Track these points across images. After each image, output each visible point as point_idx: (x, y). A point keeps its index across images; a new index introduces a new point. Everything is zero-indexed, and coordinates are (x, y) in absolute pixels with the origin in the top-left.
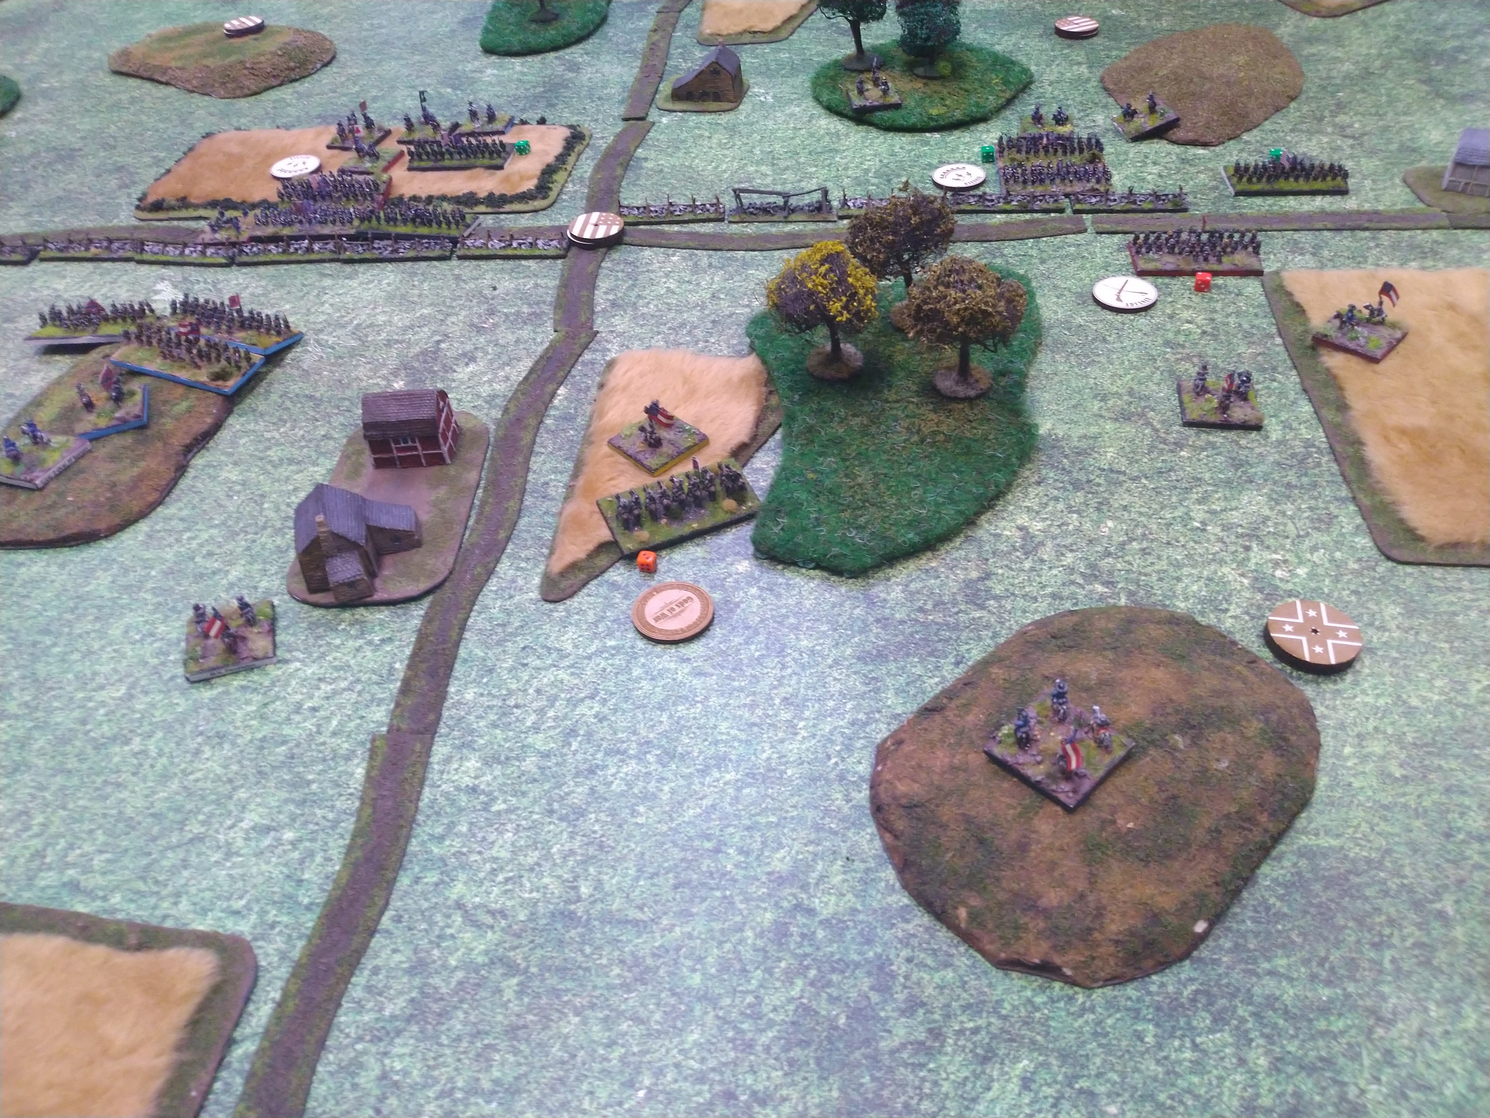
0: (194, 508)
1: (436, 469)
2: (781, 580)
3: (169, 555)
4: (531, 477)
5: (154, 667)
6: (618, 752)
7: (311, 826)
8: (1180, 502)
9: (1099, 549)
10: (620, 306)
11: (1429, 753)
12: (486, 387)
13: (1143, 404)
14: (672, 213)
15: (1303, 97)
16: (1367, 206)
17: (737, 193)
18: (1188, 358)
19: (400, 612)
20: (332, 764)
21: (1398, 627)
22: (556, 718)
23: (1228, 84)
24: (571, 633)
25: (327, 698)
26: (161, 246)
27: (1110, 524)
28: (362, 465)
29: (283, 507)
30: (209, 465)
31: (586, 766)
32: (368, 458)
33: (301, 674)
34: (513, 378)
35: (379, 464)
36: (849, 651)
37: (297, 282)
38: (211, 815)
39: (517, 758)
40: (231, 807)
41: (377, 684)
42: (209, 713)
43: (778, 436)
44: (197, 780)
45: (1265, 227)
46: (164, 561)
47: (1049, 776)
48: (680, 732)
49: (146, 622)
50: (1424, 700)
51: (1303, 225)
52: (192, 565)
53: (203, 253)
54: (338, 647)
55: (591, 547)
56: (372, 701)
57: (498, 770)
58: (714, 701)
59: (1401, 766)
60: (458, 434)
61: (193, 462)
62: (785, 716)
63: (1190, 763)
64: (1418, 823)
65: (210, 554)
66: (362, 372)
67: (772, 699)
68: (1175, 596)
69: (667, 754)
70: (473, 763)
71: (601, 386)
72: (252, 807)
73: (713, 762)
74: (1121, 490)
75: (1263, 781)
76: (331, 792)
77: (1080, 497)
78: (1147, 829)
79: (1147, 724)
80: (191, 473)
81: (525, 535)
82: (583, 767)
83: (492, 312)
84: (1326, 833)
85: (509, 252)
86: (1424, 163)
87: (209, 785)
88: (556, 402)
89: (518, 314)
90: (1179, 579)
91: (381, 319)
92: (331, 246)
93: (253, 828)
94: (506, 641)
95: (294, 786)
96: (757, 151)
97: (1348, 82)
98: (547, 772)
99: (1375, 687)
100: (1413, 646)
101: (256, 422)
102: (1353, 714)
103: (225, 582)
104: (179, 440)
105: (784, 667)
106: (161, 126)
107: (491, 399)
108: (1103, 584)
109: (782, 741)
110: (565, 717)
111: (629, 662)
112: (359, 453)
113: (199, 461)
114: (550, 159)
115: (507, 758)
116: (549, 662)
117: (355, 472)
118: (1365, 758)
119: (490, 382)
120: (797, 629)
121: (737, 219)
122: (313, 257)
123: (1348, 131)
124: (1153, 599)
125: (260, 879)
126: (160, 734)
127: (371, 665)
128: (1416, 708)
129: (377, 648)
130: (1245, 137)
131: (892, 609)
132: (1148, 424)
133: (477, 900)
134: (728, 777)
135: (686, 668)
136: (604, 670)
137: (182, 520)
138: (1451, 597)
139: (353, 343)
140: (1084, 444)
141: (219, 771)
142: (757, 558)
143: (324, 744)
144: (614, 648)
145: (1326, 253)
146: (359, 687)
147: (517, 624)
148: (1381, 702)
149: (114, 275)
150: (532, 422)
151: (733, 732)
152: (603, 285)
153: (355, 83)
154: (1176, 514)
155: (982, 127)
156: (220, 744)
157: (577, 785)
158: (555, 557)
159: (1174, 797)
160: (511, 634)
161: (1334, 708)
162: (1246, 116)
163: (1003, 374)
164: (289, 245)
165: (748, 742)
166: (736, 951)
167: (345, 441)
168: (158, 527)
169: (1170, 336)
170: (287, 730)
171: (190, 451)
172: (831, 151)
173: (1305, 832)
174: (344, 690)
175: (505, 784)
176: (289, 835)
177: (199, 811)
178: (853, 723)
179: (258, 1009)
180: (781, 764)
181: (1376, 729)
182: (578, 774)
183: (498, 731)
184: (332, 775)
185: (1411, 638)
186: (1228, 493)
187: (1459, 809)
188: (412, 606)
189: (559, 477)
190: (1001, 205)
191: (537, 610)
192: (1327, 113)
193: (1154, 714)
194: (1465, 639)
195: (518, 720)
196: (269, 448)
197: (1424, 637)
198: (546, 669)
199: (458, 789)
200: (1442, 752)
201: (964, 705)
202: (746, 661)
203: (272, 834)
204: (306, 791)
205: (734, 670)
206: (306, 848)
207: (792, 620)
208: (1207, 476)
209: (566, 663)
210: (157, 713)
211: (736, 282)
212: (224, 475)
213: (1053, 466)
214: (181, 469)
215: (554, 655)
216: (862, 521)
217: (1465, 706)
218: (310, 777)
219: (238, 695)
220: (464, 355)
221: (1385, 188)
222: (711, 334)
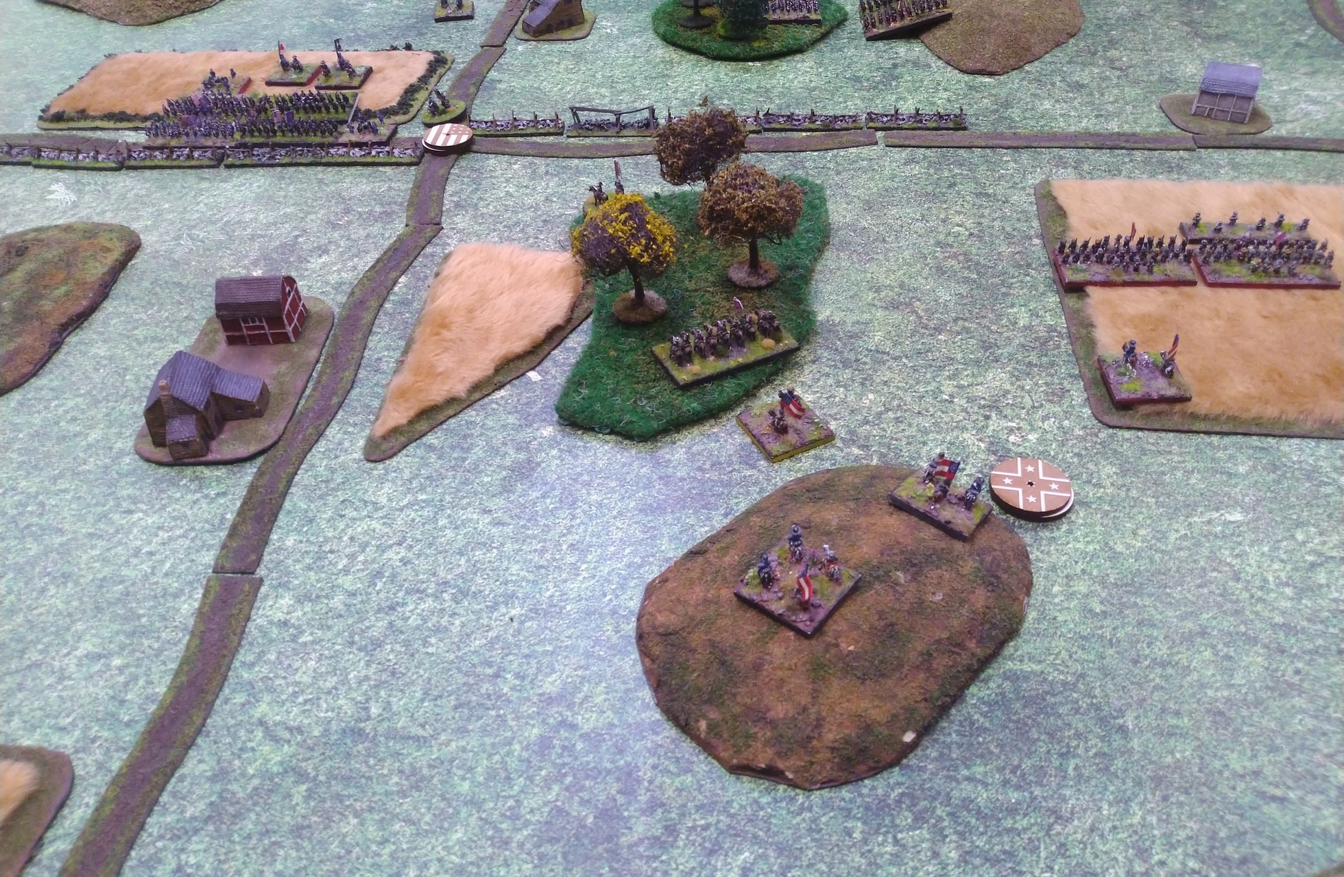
0: (64, 379)
1: (281, 346)
2: (579, 443)
3: (37, 420)
4: (367, 353)
5: (13, 517)
6: (418, 591)
7: (138, 654)
8: (934, 378)
9: (859, 417)
10: (463, 207)
11: (1127, 592)
12: (335, 275)
13: (911, 295)
14: (516, 127)
15: (1081, 34)
16: (1126, 128)
17: (574, 111)
18: (955, 256)
19: (236, 469)
20: (162, 601)
21: (1112, 484)
22: (365, 562)
23: (1014, 22)
24: (387, 488)
25: (164, 544)
26: (56, 153)
27: (871, 396)
28: (216, 342)
29: (143, 379)
30: (80, 343)
31: (388, 603)
32: (221, 336)
33: (143, 523)
34: (360, 267)
35: (231, 341)
36: (633, 504)
37: (178, 185)
38: (50, 644)
39: (327, 597)
40: (69, 637)
41: (208, 531)
42: (57, 557)
43: (590, 320)
44: (41, 614)
45: (1035, 144)
46: (31, 425)
47: (789, 608)
48: (475, 574)
49: (9, 478)
50: (1128, 546)
51: (1067, 144)
52: (56, 429)
53: (95, 158)
54: (178, 500)
55: (412, 413)
56: (203, 547)
57: (308, 607)
58: (509, 547)
59: (1102, 603)
60: (304, 317)
61: (68, 339)
62: (570, 559)
63: (908, 595)
64: (1111, 651)
65: (74, 419)
66: (225, 263)
67: (560, 545)
68: (920, 457)
69: (462, 593)
70: (286, 601)
71: (437, 275)
72: (88, 637)
73: (501, 599)
74: (883, 368)
75: (974, 612)
76: (158, 625)
77: (848, 373)
78: (866, 652)
79: (875, 562)
80: (65, 349)
81: (355, 404)
82: (384, 605)
83: (347, 211)
84: (1030, 660)
85: (369, 159)
86: (1179, 92)
87: (51, 618)
88: (396, 289)
89: (370, 213)
90: (925, 443)
91: (248, 216)
92: (209, 154)
93: (86, 656)
94: (328, 495)
95: (126, 619)
96: (599, 76)
97: (1121, 22)
98: (353, 609)
99: (1087, 535)
100: (1124, 500)
101: (128, 305)
102: (1064, 558)
103: (84, 443)
104: (54, 321)
105: (574, 517)
106: (70, 47)
107: (338, 286)
108: (859, 447)
109: (565, 581)
110: (374, 561)
111: (436, 513)
112: (215, 331)
113: (72, 339)
114: (413, 80)
115: (318, 597)
116: (365, 513)
117: (211, 347)
118: (1070, 596)
119: (339, 271)
120: (589, 485)
121: (575, 133)
122: (193, 163)
123: (1117, 64)
124: (901, 460)
125: (88, 700)
126: (11, 575)
127: (206, 515)
128: (1121, 553)
129: (212, 500)
130: (1027, 68)
131: (675, 468)
132: (914, 312)
133: (278, 718)
134: (513, 612)
135: (487, 519)
136: (413, 520)
137: (52, 389)
138: (1161, 459)
139: (222, 238)
140: (856, 329)
141: (61, 606)
142: (561, 425)
143: (157, 583)
144: (424, 501)
145: (1086, 167)
146: (193, 534)
147: (339, 480)
148: (1091, 548)
149: (13, 176)
150: (374, 304)
151: (522, 574)
152: (450, 189)
153: (249, 14)
154: (929, 388)
155: (798, 57)
156: (65, 583)
157: (377, 620)
158: (379, 422)
159: (892, 625)
160: (333, 489)
161: (1048, 553)
162: (1029, 49)
163: (790, 268)
164: (172, 152)
165: (535, 582)
166: (503, 762)
167: (204, 322)
168: (29, 396)
169: (941, 237)
170: (125, 572)
171: (65, 330)
172: (664, 76)
173: (1011, 658)
174: (180, 537)
175: (313, 619)
176: (117, 662)
177: (38, 641)
178: (629, 566)
179: (72, 813)
180: (561, 601)
181: (1083, 571)
182: (380, 610)
183: (312, 573)
184: (161, 610)
185: (1123, 494)
186: (976, 371)
187: (1147, 640)
188: (248, 465)
189: (392, 353)
190: (807, 125)
191: (359, 468)
192: (1100, 48)
193: (882, 554)
194: (1169, 495)
195: (330, 563)
196: (137, 328)
197: (1134, 493)
198: (361, 519)
199: (271, 623)
200: (1138, 592)
201: (723, 548)
202: (541, 513)
203: (102, 661)
204: (137, 623)
205: (529, 520)
206: (130, 674)
207: (586, 477)
208: (959, 356)
209: (380, 514)
210: (10, 557)
211: (569, 188)
212: (94, 351)
213: (828, 347)
214: (56, 346)
215: (370, 508)
216: (653, 392)
217: (1163, 552)
218: (141, 612)
219: (85, 541)
220: (319, 248)
221: (1143, 113)
222: (541, 232)
